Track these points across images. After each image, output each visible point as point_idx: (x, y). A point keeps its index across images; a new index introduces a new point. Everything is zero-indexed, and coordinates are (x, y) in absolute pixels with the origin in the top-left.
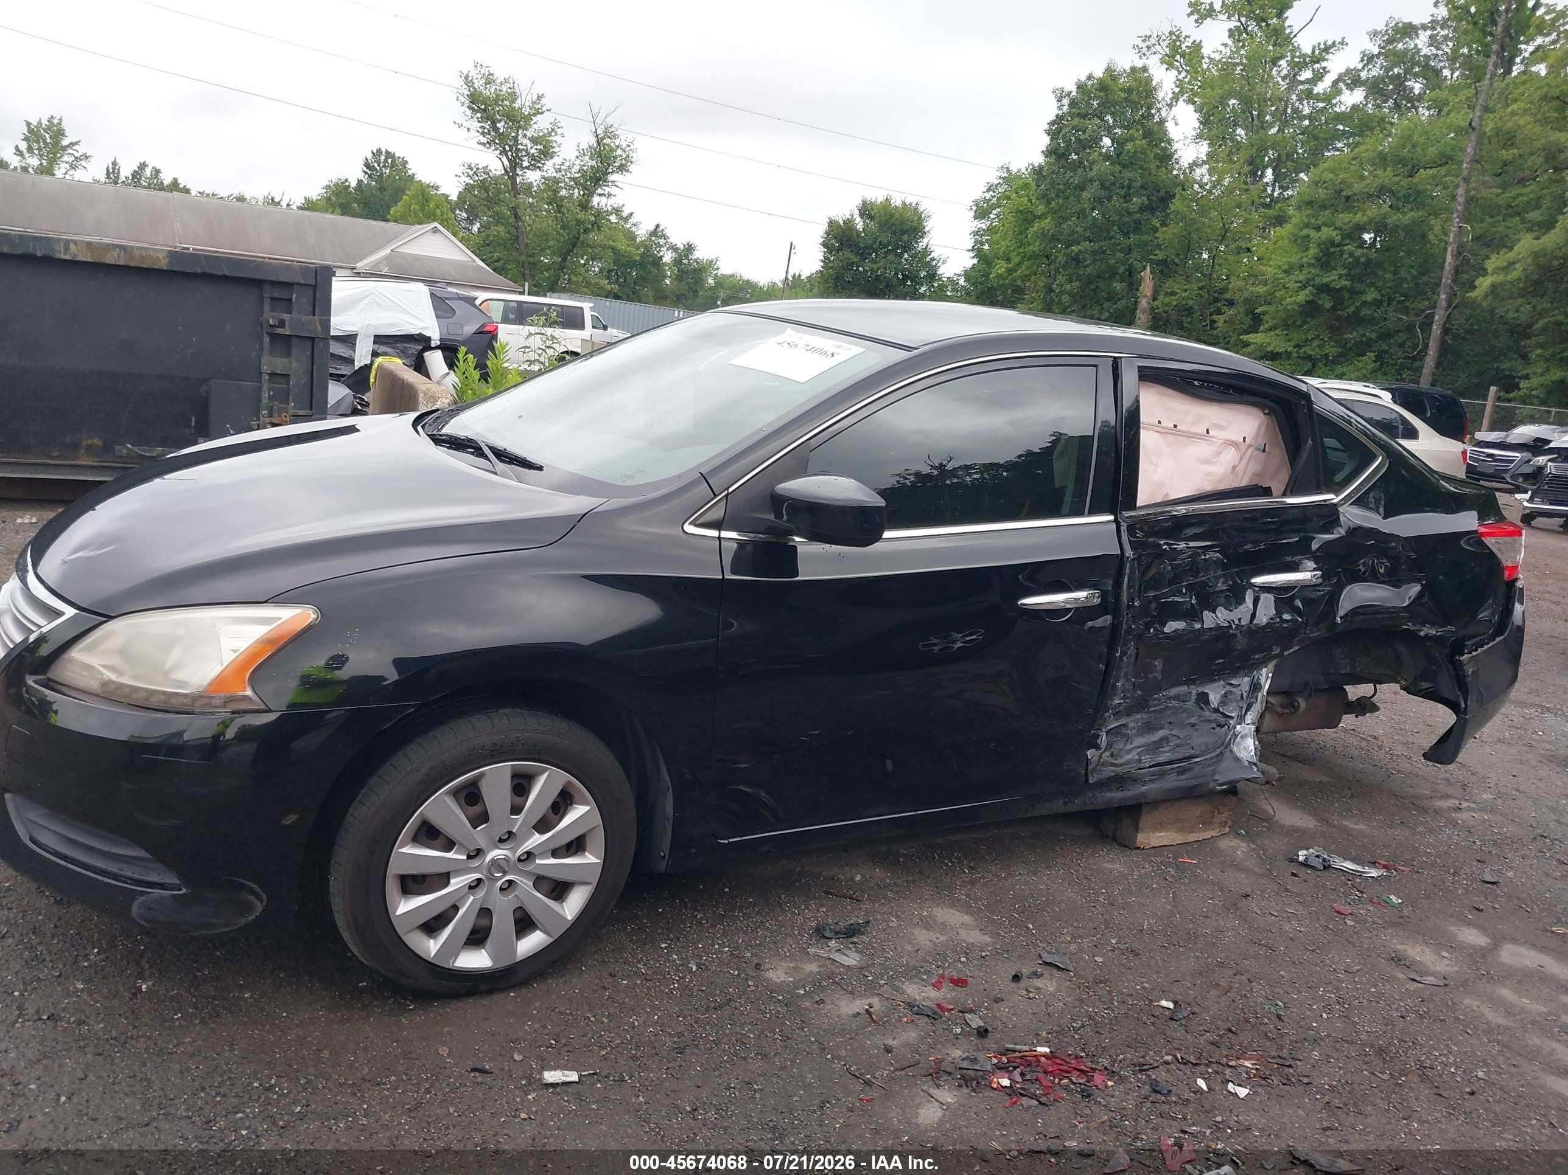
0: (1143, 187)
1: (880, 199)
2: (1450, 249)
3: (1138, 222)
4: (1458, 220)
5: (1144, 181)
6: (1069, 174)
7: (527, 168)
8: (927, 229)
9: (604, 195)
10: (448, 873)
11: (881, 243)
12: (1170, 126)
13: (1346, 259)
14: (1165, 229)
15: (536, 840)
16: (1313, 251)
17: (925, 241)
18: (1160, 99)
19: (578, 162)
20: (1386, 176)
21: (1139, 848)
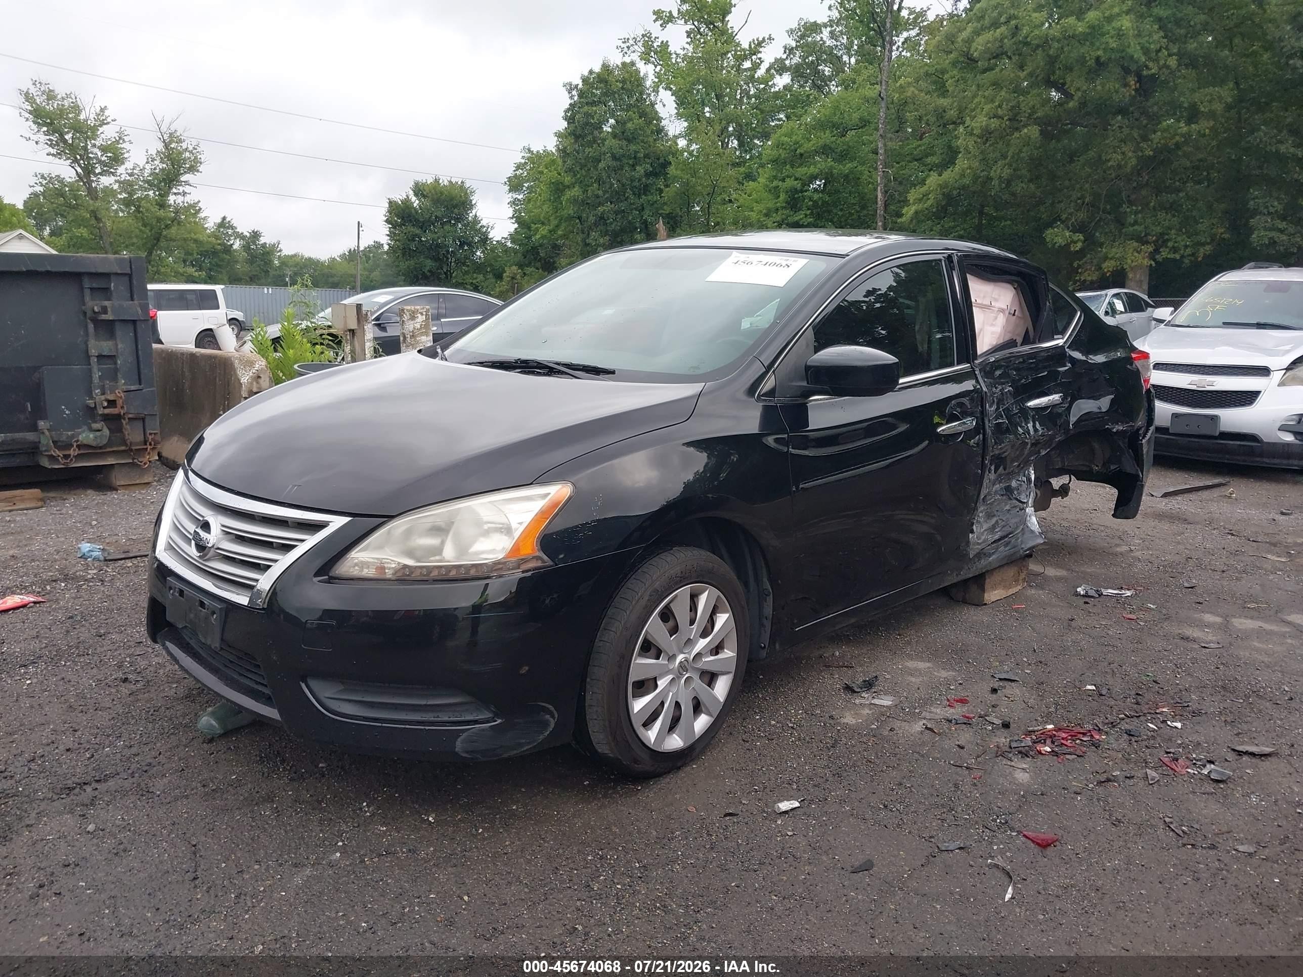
0: (646, 156)
1: (430, 180)
2: (879, 188)
3: (646, 186)
4: (881, 166)
5: (647, 152)
6: (587, 150)
7: (100, 174)
8: (473, 202)
9: (179, 194)
10: (656, 678)
11: (436, 217)
12: (658, 107)
13: (807, 203)
14: (668, 189)
15: (702, 643)
16: (783, 196)
17: (474, 212)
18: (648, 86)
19: (148, 167)
20: (827, 137)
21: (986, 604)
